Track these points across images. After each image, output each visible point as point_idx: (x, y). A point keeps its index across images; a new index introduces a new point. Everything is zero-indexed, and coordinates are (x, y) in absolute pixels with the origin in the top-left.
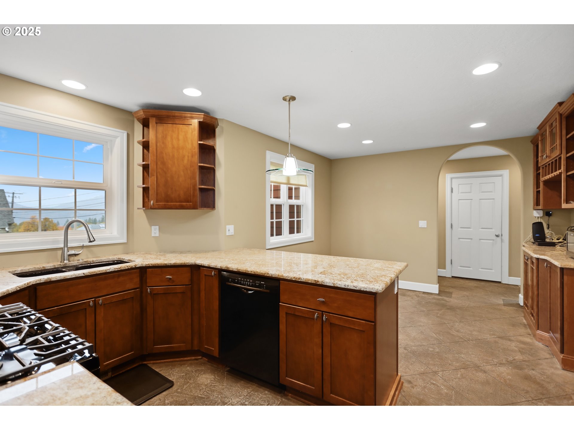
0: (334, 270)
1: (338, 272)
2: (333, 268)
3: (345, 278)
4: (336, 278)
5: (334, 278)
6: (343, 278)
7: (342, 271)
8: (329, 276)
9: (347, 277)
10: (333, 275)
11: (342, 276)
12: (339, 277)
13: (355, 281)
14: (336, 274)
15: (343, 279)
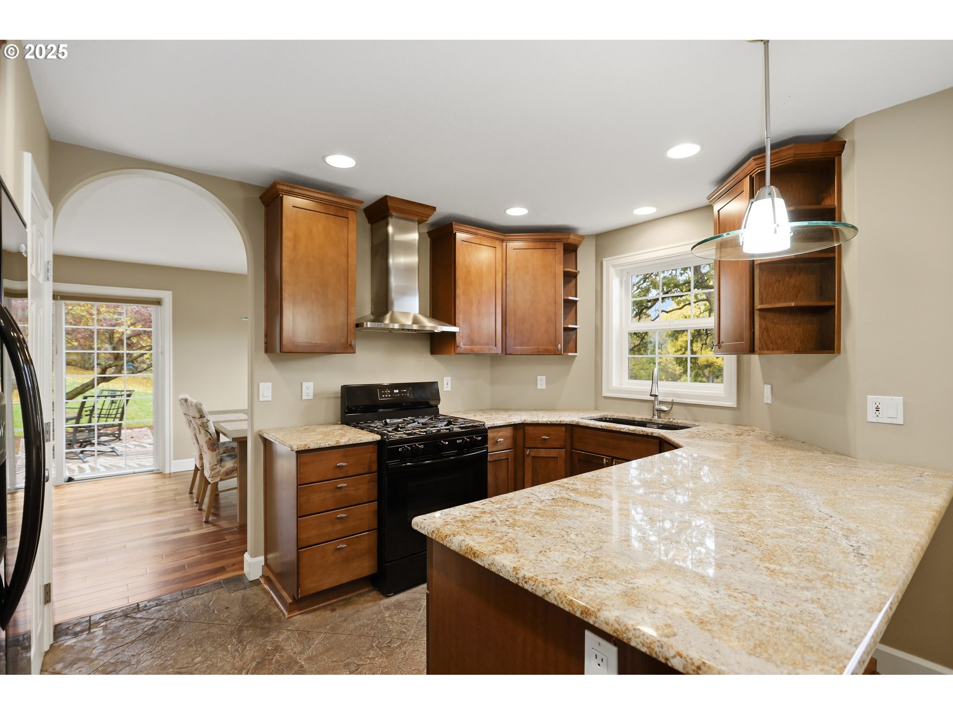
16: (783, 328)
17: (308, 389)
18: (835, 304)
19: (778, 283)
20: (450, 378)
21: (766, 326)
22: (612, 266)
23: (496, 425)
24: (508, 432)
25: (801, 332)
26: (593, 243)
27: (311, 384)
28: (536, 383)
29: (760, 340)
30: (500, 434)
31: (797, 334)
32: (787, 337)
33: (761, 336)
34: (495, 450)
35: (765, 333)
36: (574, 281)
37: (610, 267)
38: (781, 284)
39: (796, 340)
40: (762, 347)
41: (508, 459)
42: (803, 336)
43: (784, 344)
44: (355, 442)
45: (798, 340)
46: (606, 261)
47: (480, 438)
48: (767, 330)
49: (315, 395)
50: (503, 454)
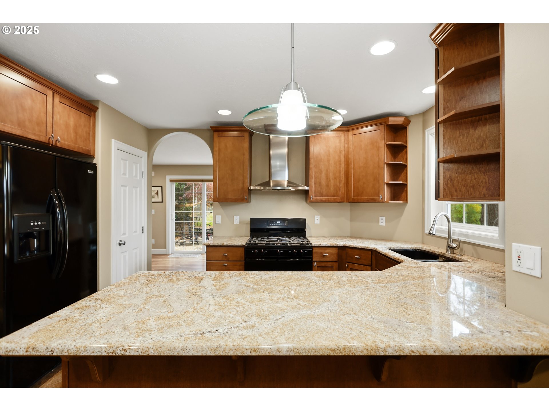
0: (187, 286)
1: (180, 282)
2: (190, 289)
3: (171, 276)
4: (182, 275)
5: (183, 274)
6: (173, 276)
7: (176, 287)
8: (190, 276)
9: (168, 277)
10: (186, 278)
11: (174, 278)
12: (178, 276)
13: (161, 274)
14: (183, 280)
15: (173, 274)
16: (467, 177)
17: (237, 219)
18: (500, 151)
19: (462, 137)
20: (319, 216)
21: (450, 176)
22: (430, 134)
23: (322, 245)
24: (334, 251)
25: (487, 179)
26: (421, 119)
27: (238, 217)
28: (378, 221)
29: (444, 189)
30: (327, 251)
31: (482, 182)
32: (471, 185)
33: (445, 186)
34: (322, 260)
35: (449, 182)
36: (405, 150)
37: (430, 135)
38: (465, 137)
39: (481, 188)
40: (446, 195)
41: (333, 267)
42: (489, 183)
43: (468, 191)
44: (232, 245)
45: (483, 187)
46: (427, 131)
47: (306, 251)
48: (451, 180)
49: (240, 222)
50: (329, 264)
